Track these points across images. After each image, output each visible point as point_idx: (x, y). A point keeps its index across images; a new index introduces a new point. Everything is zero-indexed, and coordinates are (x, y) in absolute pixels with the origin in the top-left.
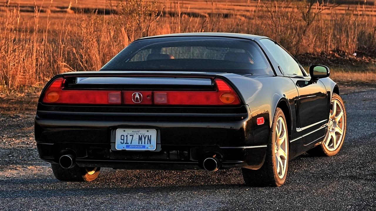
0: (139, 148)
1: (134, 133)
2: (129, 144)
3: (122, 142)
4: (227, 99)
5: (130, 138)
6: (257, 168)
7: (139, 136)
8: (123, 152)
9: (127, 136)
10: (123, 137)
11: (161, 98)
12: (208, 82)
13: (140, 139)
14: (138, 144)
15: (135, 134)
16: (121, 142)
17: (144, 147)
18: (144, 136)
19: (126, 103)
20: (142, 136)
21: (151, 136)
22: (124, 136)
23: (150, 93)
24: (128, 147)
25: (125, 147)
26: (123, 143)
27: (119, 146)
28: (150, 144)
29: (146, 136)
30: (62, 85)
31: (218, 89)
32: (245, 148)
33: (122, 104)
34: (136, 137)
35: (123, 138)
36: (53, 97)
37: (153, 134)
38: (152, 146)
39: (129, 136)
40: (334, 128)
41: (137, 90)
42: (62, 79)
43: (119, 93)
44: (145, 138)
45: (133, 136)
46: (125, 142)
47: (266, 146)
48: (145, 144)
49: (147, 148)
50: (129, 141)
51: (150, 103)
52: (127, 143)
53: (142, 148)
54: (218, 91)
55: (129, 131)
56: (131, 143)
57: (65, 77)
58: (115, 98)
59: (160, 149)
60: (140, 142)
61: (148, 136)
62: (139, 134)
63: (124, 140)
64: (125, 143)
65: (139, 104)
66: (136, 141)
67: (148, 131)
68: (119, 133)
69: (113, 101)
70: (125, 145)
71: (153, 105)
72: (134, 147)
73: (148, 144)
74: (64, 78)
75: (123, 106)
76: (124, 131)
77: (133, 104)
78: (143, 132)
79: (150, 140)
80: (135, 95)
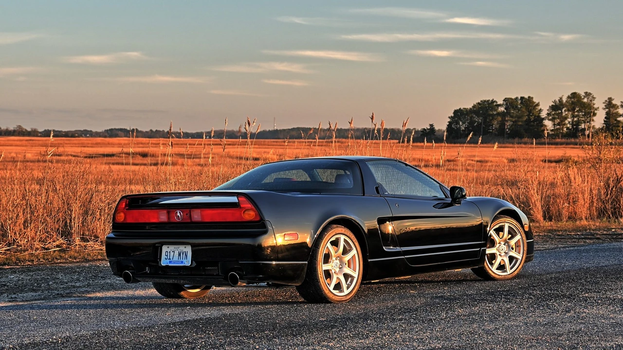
0: (178, 263)
2: (171, 260)
3: (167, 258)
4: (249, 215)
5: (172, 254)
7: (179, 252)
8: (167, 267)
10: (167, 253)
11: (197, 215)
12: (234, 199)
13: (179, 255)
14: (177, 260)
15: (176, 250)
16: (165, 258)
17: (182, 262)
18: (182, 252)
19: (172, 220)
21: (187, 252)
23: (188, 211)
24: (170, 262)
27: (164, 262)
28: (187, 259)
29: (184, 251)
30: (126, 206)
31: (240, 206)
33: (169, 222)
34: (177, 253)
36: (121, 217)
37: (188, 250)
38: (188, 262)
39: (171, 252)
41: (178, 209)
42: (126, 199)
43: (166, 212)
44: (183, 254)
45: (174, 252)
46: (169, 258)
48: (183, 259)
49: (185, 263)
50: (171, 258)
51: (189, 221)
52: (170, 259)
53: (180, 263)
54: (240, 208)
55: (172, 248)
56: (173, 259)
57: (128, 198)
58: (163, 217)
59: (194, 264)
60: (179, 258)
63: (167, 256)
66: (176, 258)
67: (185, 247)
68: (165, 249)
69: (162, 219)
70: (168, 261)
71: (192, 223)
72: (175, 263)
73: (185, 259)
75: (169, 224)
76: (168, 247)
77: (176, 221)
78: (182, 248)
79: (186, 256)
80: (177, 213)
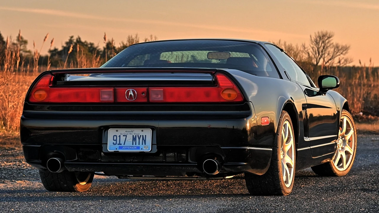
0: (133, 149)
1: (127, 133)
2: (123, 145)
3: (115, 142)
4: (229, 95)
5: (123, 138)
6: (261, 173)
7: (133, 136)
8: (116, 154)
9: (120, 136)
10: (115, 137)
11: (157, 95)
12: (208, 78)
13: (134, 139)
14: (132, 145)
15: (129, 134)
16: (113, 143)
17: (138, 148)
18: (138, 136)
19: (120, 100)
20: (136, 136)
21: (146, 136)
22: (116, 136)
23: (144, 89)
24: (121, 148)
25: (118, 148)
26: (116, 144)
27: (111, 147)
28: (145, 144)
29: (141, 136)
30: (50, 82)
31: (219, 85)
32: (248, 148)
33: (115, 103)
34: (130, 138)
35: (115, 139)
36: (40, 96)
37: (148, 134)
38: (147, 147)
39: (122, 136)
40: (343, 147)
41: (131, 87)
42: (50, 75)
43: (111, 90)
44: (139, 139)
45: (126, 136)
46: (118, 142)
47: (271, 150)
48: (139, 144)
49: (142, 149)
50: (122, 142)
51: (145, 100)
52: (120, 144)
53: (136, 149)
54: (219, 87)
55: (122, 131)
56: (124, 144)
57: (53, 73)
58: (106, 95)
59: (155, 151)
60: (134, 143)
61: (143, 136)
62: (133, 134)
63: (116, 140)
64: (118, 144)
65: (134, 101)
66: (129, 142)
67: (142, 131)
68: (111, 133)
69: (105, 98)
70: (117, 146)
71: (149, 103)
72: (128, 148)
73: (142, 144)
74: (52, 75)
75: (115, 105)
76: (117, 131)
77: (127, 101)
78: (138, 132)
79: (144, 141)
80: (128, 92)
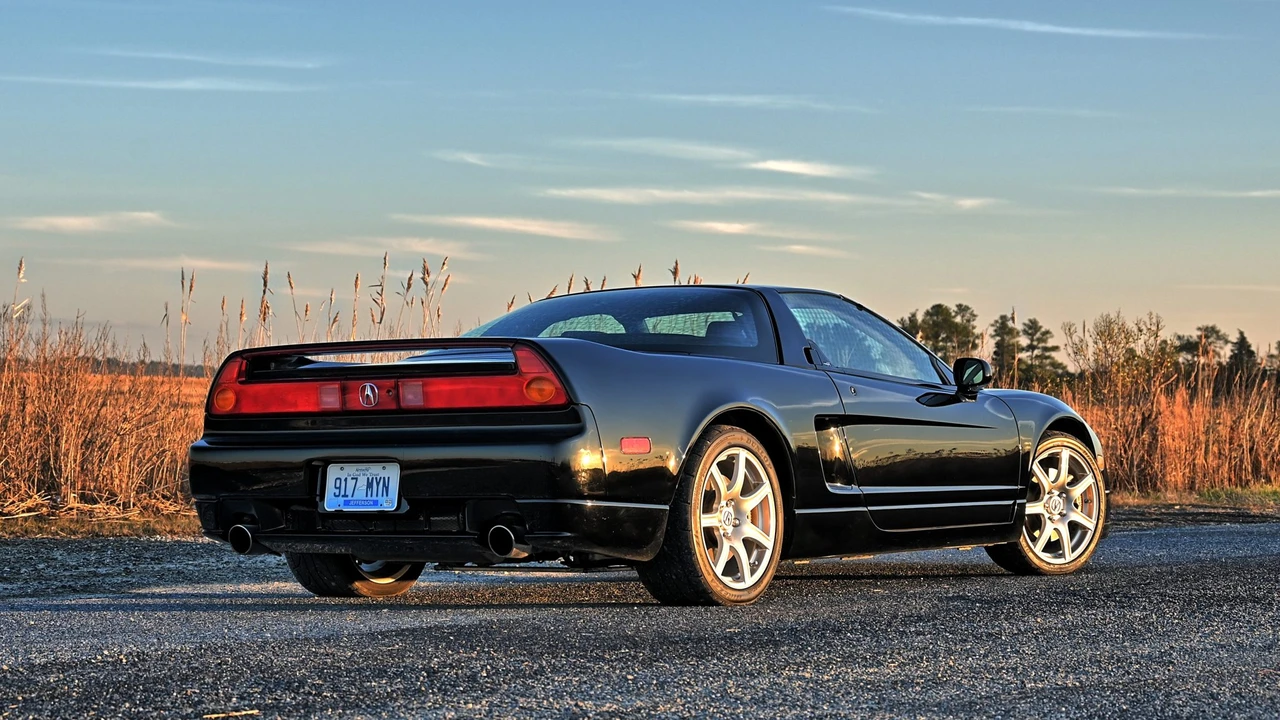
0: (366, 505)
1: (358, 473)
2: (350, 498)
3: (337, 493)
4: (541, 392)
5: (350, 483)
8: (339, 514)
9: (346, 479)
10: (338, 481)
11: (412, 395)
12: (505, 356)
13: (370, 485)
14: (365, 498)
15: (361, 474)
16: (335, 493)
17: (376, 503)
18: (376, 478)
19: (352, 406)
20: (372, 478)
21: (389, 478)
22: (340, 479)
23: (392, 383)
24: (347, 503)
25: (342, 505)
26: (339, 496)
27: (331, 504)
28: (388, 495)
29: (380, 478)
30: (240, 375)
31: (519, 371)
33: (342, 411)
34: (362, 482)
35: (338, 485)
36: (227, 402)
37: (393, 474)
38: (389, 502)
39: (349, 479)
41: (368, 379)
42: (239, 359)
43: (338, 386)
44: (378, 484)
45: (357, 479)
46: (342, 493)
48: (377, 496)
49: (381, 505)
50: (349, 493)
51: (393, 406)
52: (345, 496)
53: (370, 505)
54: (520, 375)
55: (351, 469)
56: (353, 496)
57: (246, 356)
58: (330, 398)
59: (406, 508)
60: (369, 493)
61: (384, 478)
62: (368, 476)
63: (339, 488)
64: (343, 497)
65: (373, 408)
66: (361, 493)
67: (384, 468)
68: (333, 471)
69: (328, 403)
70: (341, 500)
71: (401, 411)
72: (358, 505)
73: (383, 496)
74: (243, 359)
75: (343, 416)
76: (342, 469)
77: (359, 408)
78: (376, 470)
79: (386, 487)
80: (364, 388)
